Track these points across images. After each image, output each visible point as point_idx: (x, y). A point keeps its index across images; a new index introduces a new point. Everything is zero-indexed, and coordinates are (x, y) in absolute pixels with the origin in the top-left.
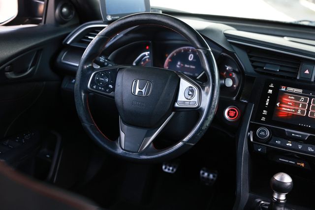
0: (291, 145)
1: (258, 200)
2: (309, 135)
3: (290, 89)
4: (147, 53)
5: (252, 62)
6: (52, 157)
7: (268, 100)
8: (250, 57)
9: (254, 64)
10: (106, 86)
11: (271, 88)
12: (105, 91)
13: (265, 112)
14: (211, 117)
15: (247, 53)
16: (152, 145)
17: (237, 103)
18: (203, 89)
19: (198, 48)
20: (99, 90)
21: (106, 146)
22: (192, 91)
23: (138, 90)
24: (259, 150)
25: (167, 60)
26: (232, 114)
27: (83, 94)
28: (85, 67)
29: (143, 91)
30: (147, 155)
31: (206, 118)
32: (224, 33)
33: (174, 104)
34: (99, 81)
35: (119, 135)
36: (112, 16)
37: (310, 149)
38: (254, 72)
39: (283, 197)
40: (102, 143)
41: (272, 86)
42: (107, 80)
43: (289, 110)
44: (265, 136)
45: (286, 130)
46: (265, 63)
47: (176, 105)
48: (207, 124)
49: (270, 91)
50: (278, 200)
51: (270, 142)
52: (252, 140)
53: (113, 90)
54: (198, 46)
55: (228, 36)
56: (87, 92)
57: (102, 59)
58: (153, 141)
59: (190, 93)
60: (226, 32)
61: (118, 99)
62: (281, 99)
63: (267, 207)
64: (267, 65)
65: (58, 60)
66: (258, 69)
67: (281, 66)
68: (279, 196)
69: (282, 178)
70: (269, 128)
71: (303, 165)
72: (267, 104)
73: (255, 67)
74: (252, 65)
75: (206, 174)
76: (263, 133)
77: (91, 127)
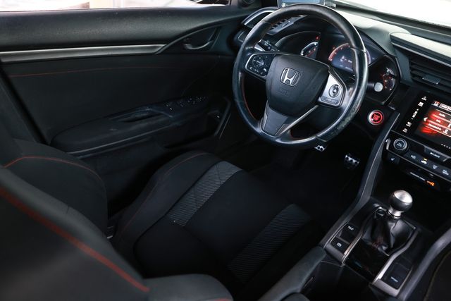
0: (425, 163)
1: (376, 205)
2: (449, 157)
3: (443, 106)
4: (315, 43)
5: (412, 69)
6: (221, 118)
7: (416, 112)
8: (411, 64)
9: (414, 72)
10: (261, 69)
11: (423, 101)
12: (259, 74)
13: (409, 124)
14: (349, 119)
15: (409, 59)
16: (289, 132)
17: (384, 109)
18: (348, 88)
19: (352, 47)
20: (254, 71)
21: (250, 124)
22: (337, 89)
23: (286, 78)
24: (392, 159)
25: (333, 52)
26: (377, 118)
27: (240, 73)
28: (247, 48)
29: (291, 80)
30: (282, 140)
31: (343, 120)
32: (390, 36)
33: (318, 98)
34: (256, 63)
35: (263, 116)
36: (286, 3)
37: (445, 172)
38: (411, 80)
39: (398, 214)
40: (247, 120)
41: (424, 99)
42: (263, 64)
43: (435, 127)
44: (402, 148)
45: (426, 147)
46: (426, 73)
47: (320, 100)
48: (344, 125)
49: (421, 104)
50: (392, 215)
51: (405, 155)
52: (387, 148)
53: (266, 73)
54: (353, 45)
55: (393, 39)
56: (244, 71)
57: (266, 43)
58: (291, 129)
59: (335, 91)
60: (393, 35)
61: (268, 83)
62: (431, 114)
63: (382, 215)
64: (427, 76)
65: (235, 38)
66: (416, 78)
67: (442, 79)
68: (394, 212)
69: (401, 197)
70: (407, 141)
71: (433, 184)
72: (414, 116)
73: (413, 75)
74: (411, 73)
75: (350, 159)
76: (400, 145)
77: (241, 103)
